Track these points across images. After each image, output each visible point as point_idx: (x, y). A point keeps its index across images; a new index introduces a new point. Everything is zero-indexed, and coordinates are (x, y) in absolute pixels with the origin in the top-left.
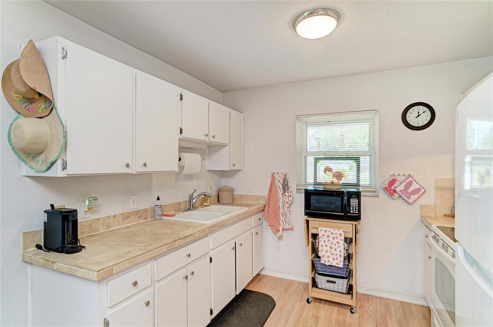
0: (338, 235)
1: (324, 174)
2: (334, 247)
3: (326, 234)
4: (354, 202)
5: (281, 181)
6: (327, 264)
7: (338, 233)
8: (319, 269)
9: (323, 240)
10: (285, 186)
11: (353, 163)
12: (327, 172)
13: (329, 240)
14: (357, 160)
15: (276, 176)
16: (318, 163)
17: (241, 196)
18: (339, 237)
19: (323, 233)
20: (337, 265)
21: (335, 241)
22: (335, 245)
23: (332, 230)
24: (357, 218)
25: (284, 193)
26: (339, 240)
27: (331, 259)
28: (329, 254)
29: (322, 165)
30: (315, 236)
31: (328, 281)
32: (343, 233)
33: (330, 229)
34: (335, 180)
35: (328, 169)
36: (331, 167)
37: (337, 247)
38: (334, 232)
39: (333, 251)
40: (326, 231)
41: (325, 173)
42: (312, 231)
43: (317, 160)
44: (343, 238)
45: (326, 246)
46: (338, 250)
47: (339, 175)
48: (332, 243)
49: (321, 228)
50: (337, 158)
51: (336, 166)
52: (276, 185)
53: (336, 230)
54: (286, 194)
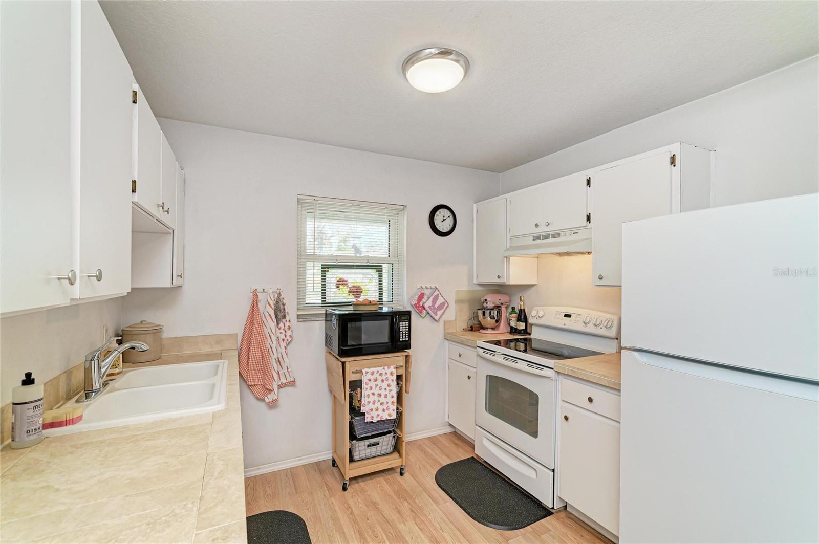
0: (388, 375)
1: (336, 290)
2: (383, 393)
3: (372, 378)
4: (403, 326)
5: (272, 303)
6: (375, 420)
7: (389, 371)
8: (359, 433)
9: (368, 387)
10: (280, 313)
11: (374, 273)
12: (341, 287)
13: (377, 385)
14: (379, 269)
15: (261, 296)
16: (327, 273)
17: (178, 340)
18: (391, 378)
19: (369, 376)
20: (389, 418)
21: (384, 385)
22: (385, 389)
23: (380, 369)
24: (407, 345)
25: (278, 324)
26: (390, 382)
27: (380, 412)
28: (377, 405)
29: (333, 275)
30: (356, 385)
31: (369, 446)
32: (395, 371)
33: (378, 369)
34: (352, 299)
35: (341, 283)
36: (346, 279)
37: (387, 392)
38: (384, 372)
39: (382, 399)
40: (373, 373)
41: (338, 287)
42: (351, 377)
43: (325, 268)
44: (395, 378)
45: (373, 394)
46: (389, 396)
47: (357, 291)
48: (380, 388)
49: (367, 370)
50: (357, 265)
51: (354, 277)
52: (261, 312)
53: (386, 368)
54: (281, 325)
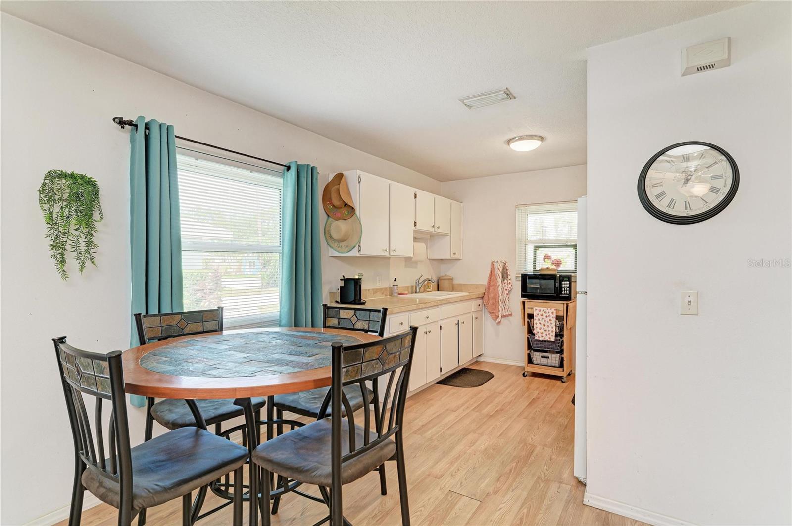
0: (550, 313)
1: (543, 262)
2: (546, 324)
3: (539, 313)
4: (565, 284)
5: (501, 269)
6: (541, 339)
7: (551, 311)
8: (534, 346)
9: (537, 318)
10: (505, 274)
11: (572, 250)
12: (546, 260)
13: (542, 319)
14: (575, 247)
15: (495, 265)
16: (537, 251)
17: (461, 285)
18: (552, 315)
19: (537, 312)
20: (549, 340)
21: (548, 319)
22: (548, 322)
23: (545, 309)
24: (568, 298)
25: (504, 280)
26: (551, 318)
27: (544, 335)
28: (542, 330)
29: (541, 253)
30: (531, 316)
31: (542, 357)
32: (555, 312)
33: (544, 309)
34: (554, 267)
35: (547, 257)
36: (550, 255)
37: (549, 324)
38: (547, 311)
39: (546, 328)
40: (540, 311)
41: (544, 260)
42: (528, 311)
43: (536, 248)
44: (555, 316)
45: (540, 323)
46: (550, 327)
47: (558, 263)
48: (545, 321)
49: (536, 308)
50: (556, 246)
51: (555, 254)
52: (496, 272)
53: (549, 309)
54: (506, 281)
